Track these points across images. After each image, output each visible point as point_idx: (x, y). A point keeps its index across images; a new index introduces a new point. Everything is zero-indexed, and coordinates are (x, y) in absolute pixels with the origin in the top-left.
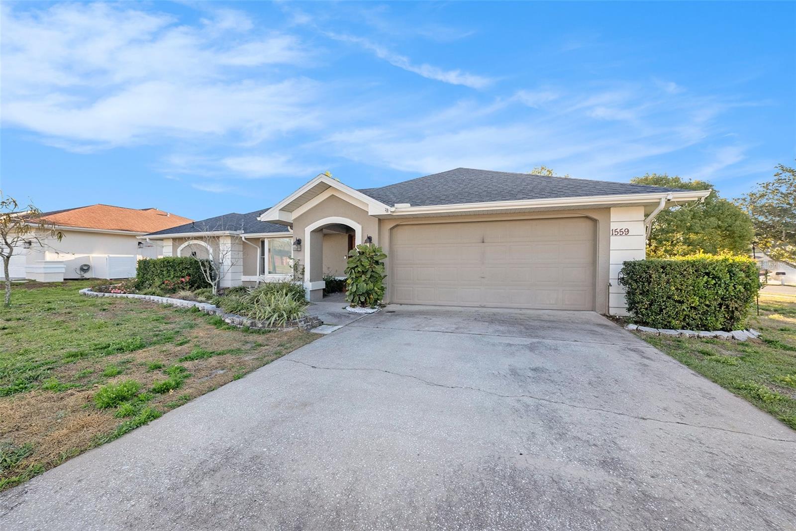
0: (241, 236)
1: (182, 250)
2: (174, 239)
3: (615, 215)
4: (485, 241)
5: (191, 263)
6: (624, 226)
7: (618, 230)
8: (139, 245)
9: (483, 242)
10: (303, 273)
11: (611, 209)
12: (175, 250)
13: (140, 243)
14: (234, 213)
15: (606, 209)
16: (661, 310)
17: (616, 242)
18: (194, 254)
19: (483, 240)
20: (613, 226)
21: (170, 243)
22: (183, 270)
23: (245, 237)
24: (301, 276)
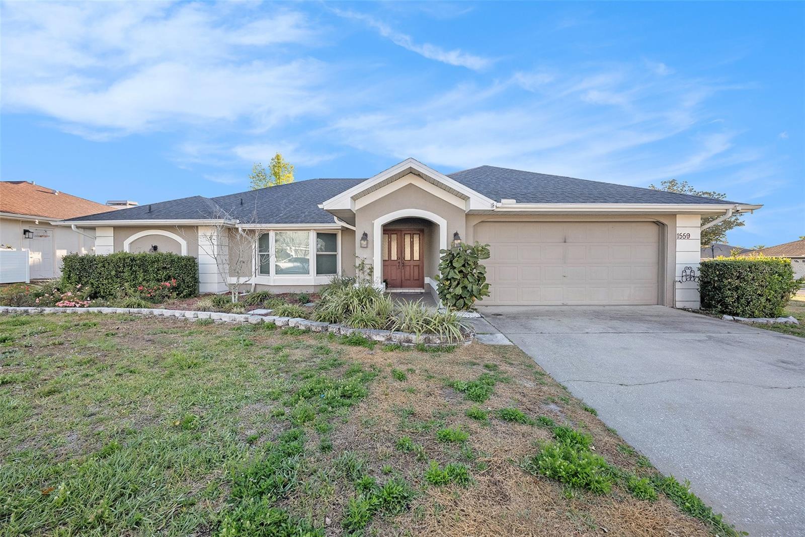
0: (237, 226)
1: (131, 243)
2: (116, 228)
3: (680, 222)
4: (567, 241)
5: (172, 261)
6: (686, 231)
7: (682, 235)
8: (25, 234)
9: (565, 242)
10: (371, 273)
11: (677, 216)
12: (117, 242)
13: (25, 232)
14: (199, 196)
15: (673, 215)
16: (749, 303)
17: (681, 244)
18: (155, 248)
19: (565, 239)
20: (679, 231)
21: (111, 232)
22: (158, 270)
23: (242, 228)
24: (368, 278)
